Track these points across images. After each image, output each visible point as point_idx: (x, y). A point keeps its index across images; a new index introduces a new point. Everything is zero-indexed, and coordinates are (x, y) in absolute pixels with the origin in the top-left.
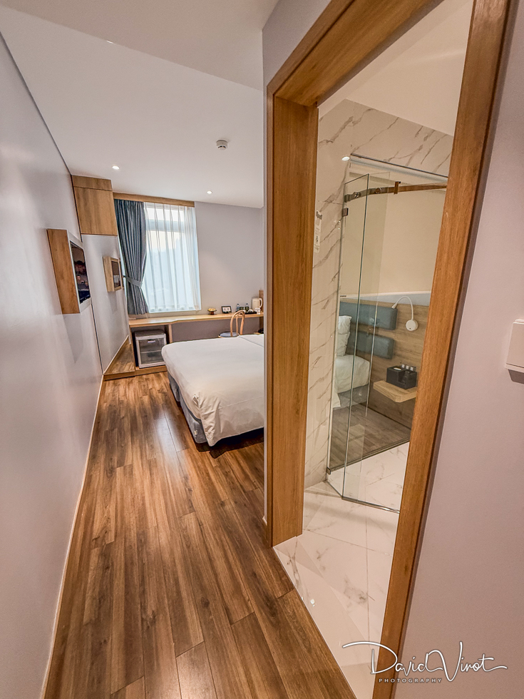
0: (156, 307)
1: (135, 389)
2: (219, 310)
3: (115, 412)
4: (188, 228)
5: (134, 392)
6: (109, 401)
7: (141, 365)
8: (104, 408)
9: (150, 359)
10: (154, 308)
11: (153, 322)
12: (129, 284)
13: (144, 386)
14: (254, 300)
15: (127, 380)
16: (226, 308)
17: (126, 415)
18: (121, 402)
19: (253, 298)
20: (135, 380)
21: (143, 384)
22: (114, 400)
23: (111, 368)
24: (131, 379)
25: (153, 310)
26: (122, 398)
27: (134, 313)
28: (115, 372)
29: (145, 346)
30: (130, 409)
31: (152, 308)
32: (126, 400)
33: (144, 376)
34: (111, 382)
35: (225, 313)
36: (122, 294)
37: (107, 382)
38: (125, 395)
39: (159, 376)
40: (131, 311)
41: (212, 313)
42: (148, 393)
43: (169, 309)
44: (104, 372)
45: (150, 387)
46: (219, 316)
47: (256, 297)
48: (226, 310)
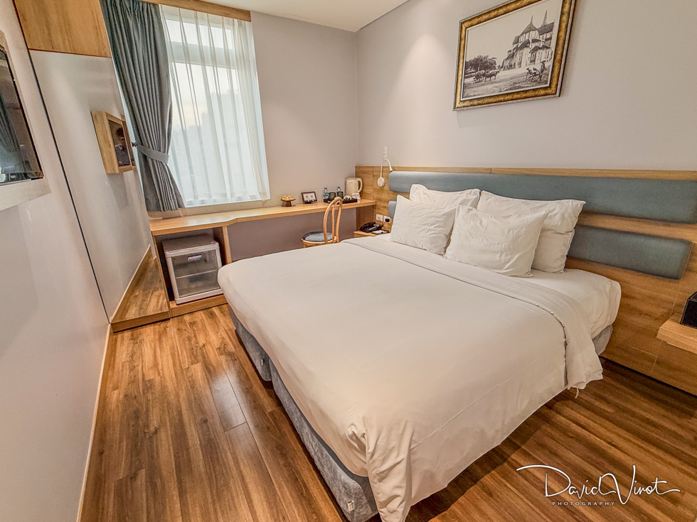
0: (195, 197)
1: (172, 348)
2: (298, 200)
3: (137, 414)
4: (242, 61)
5: (173, 355)
6: (123, 385)
7: (179, 299)
8: (113, 406)
9: (193, 286)
10: (192, 199)
11: (193, 223)
12: (145, 157)
13: (189, 339)
14: (349, 181)
15: (157, 327)
16: (309, 195)
17: (162, 422)
18: (149, 386)
19: (346, 178)
20: (172, 326)
21: (186, 334)
22: (133, 381)
23: (124, 308)
24: (163, 325)
25: (191, 203)
26: (150, 375)
27: (158, 209)
28: (132, 314)
29: (182, 264)
30: (169, 404)
31: (188, 199)
32: (157, 379)
33: (187, 318)
34: (127, 334)
35: (307, 203)
36: (132, 177)
37: (120, 336)
38: (156, 365)
39: (212, 315)
40: (153, 206)
41: (288, 204)
42: (200, 358)
43: (217, 200)
44: (111, 318)
45: (202, 341)
46: (298, 208)
47: (351, 177)
48: (309, 197)
